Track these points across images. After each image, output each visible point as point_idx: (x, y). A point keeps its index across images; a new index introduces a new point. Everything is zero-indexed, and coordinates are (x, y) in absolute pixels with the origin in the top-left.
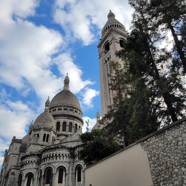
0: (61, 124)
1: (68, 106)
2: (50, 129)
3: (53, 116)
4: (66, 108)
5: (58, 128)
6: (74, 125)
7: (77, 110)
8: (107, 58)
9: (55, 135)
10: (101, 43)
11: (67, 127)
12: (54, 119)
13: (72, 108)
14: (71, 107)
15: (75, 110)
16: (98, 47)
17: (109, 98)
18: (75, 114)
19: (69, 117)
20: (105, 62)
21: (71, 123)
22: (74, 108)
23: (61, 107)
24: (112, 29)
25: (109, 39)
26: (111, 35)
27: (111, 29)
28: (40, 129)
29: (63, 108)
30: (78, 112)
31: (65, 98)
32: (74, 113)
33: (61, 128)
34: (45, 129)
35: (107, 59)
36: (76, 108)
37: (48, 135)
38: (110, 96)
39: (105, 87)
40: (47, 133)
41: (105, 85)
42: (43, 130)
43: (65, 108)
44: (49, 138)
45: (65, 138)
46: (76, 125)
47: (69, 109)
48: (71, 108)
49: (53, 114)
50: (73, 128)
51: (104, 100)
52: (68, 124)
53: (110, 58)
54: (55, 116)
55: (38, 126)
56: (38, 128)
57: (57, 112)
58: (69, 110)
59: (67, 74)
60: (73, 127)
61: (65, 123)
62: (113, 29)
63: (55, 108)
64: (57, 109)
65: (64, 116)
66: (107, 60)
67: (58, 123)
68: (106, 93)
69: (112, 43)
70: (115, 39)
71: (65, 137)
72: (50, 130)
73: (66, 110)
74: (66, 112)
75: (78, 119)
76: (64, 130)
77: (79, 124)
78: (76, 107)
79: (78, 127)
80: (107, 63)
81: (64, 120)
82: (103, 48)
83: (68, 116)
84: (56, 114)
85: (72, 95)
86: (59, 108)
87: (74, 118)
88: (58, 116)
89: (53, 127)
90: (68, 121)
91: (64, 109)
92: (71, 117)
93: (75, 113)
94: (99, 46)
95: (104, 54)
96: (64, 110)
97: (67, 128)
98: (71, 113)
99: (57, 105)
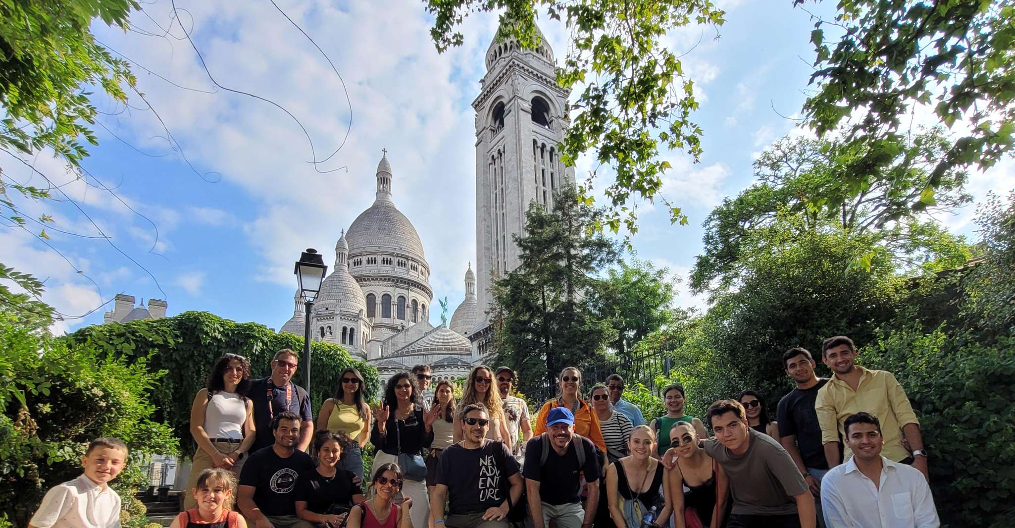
0: (379, 300)
1: (392, 254)
2: (354, 317)
3: (354, 277)
4: (389, 257)
5: (371, 313)
6: (409, 302)
7: (416, 264)
8: (496, 149)
9: (367, 329)
10: (482, 96)
11: (392, 306)
12: (361, 287)
13: (404, 260)
14: (402, 256)
15: (410, 262)
16: (475, 108)
17: (496, 263)
18: (413, 275)
19: (398, 281)
20: (490, 161)
21: (402, 298)
22: (407, 258)
23: (376, 256)
24: (514, 63)
25: (504, 91)
26: (510, 81)
27: (511, 63)
28: (331, 316)
29: (379, 259)
30: (420, 268)
31: (385, 229)
32: (408, 271)
33: (379, 309)
34: (344, 315)
35: (496, 154)
36: (413, 259)
37: (352, 330)
38: (498, 258)
39: (488, 232)
40: (349, 325)
41: (488, 226)
42: (338, 317)
43: (386, 257)
44: (355, 337)
45: (392, 337)
46: (415, 302)
47: (395, 260)
48: (401, 259)
49: (356, 274)
50: (406, 310)
51: (483, 266)
52: (395, 300)
53: (504, 152)
54: (360, 279)
55: (327, 309)
56: (327, 312)
57: (366, 269)
58: (396, 264)
59: (384, 151)
60: (408, 307)
61: (387, 298)
62: (516, 62)
63: (359, 258)
64: (364, 259)
65: (385, 280)
66: (495, 156)
67: (370, 298)
68: (488, 249)
69: (510, 111)
70: (519, 98)
71: (391, 333)
72: (357, 317)
73: (387, 264)
74: (387, 270)
75: (420, 288)
76: (386, 313)
77: (421, 299)
78: (414, 257)
79: (420, 307)
80: (496, 166)
81: (385, 289)
82: (488, 115)
83: (393, 281)
84: (364, 273)
85: (401, 220)
86: (370, 257)
87: (408, 284)
88: (368, 280)
89: (361, 311)
90: (395, 293)
91: (384, 261)
92: (401, 282)
93: (412, 272)
94: (477, 105)
95: (489, 133)
96: (384, 263)
97: (394, 310)
98: (400, 272)
99: (364, 248)
